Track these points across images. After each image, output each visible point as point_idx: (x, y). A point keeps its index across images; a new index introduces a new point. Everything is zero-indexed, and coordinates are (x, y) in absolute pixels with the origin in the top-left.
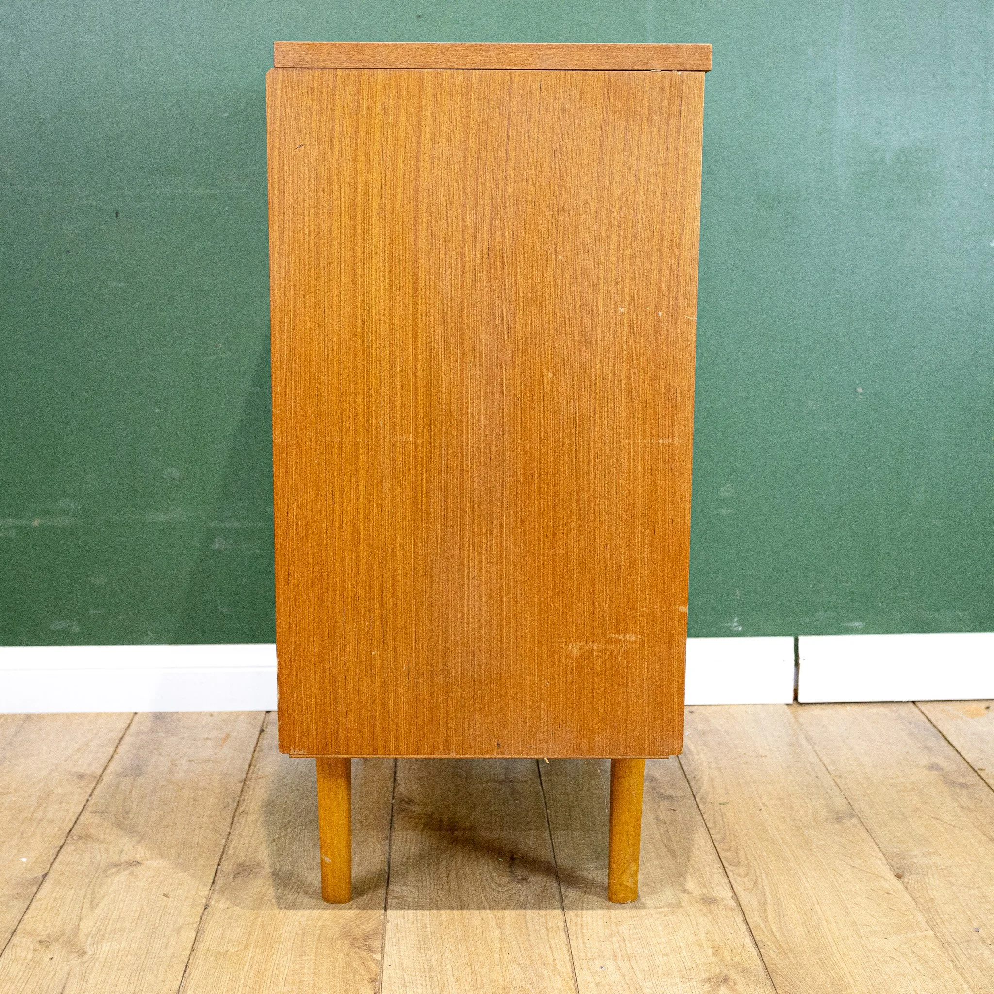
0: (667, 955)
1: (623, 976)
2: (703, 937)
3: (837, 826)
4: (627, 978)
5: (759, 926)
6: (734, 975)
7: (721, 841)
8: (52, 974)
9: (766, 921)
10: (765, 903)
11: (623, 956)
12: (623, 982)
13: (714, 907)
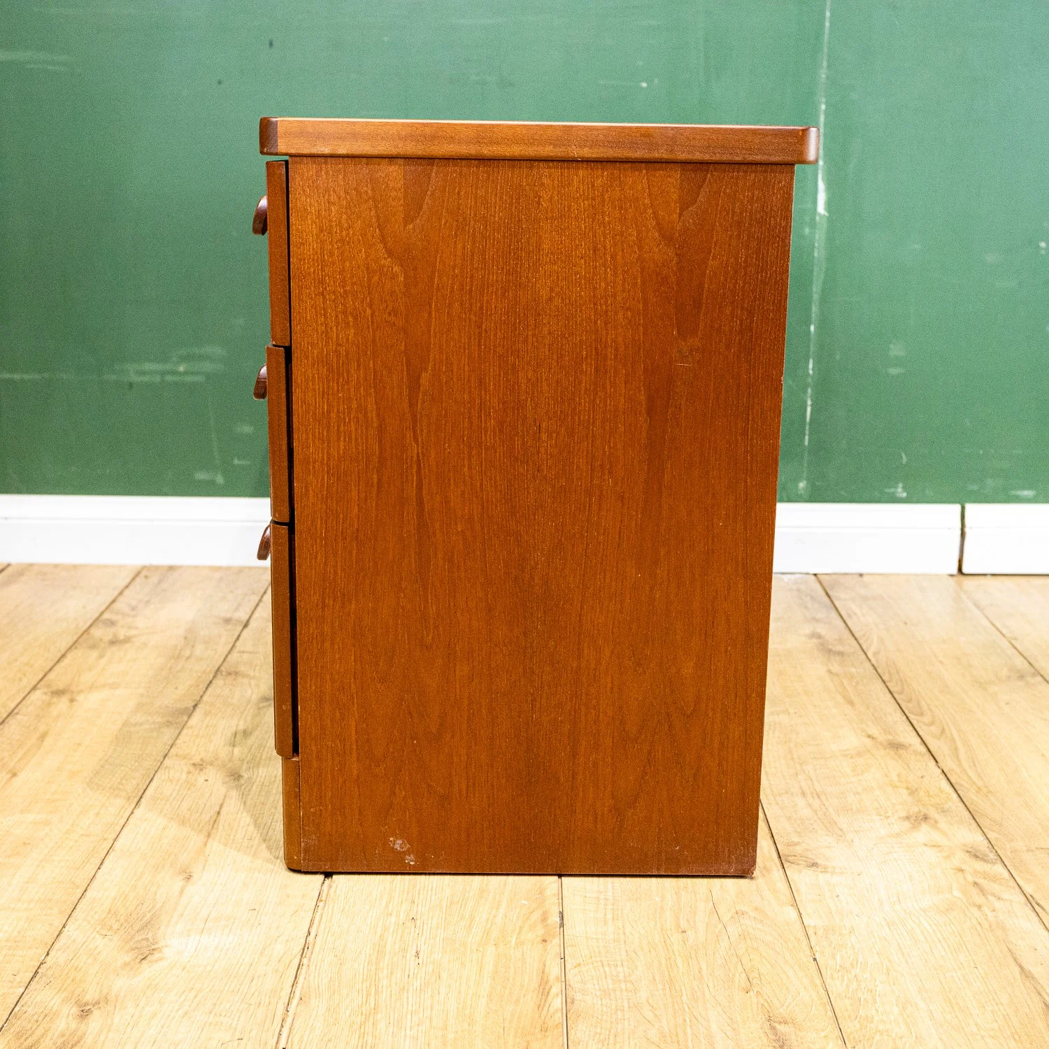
0: (858, 793)
1: (815, 812)
2: (895, 778)
3: (1021, 683)
4: (819, 813)
5: (953, 770)
6: (933, 813)
7: (901, 693)
8: (208, 794)
9: (960, 765)
10: (956, 749)
11: (812, 794)
12: (816, 818)
13: (901, 751)
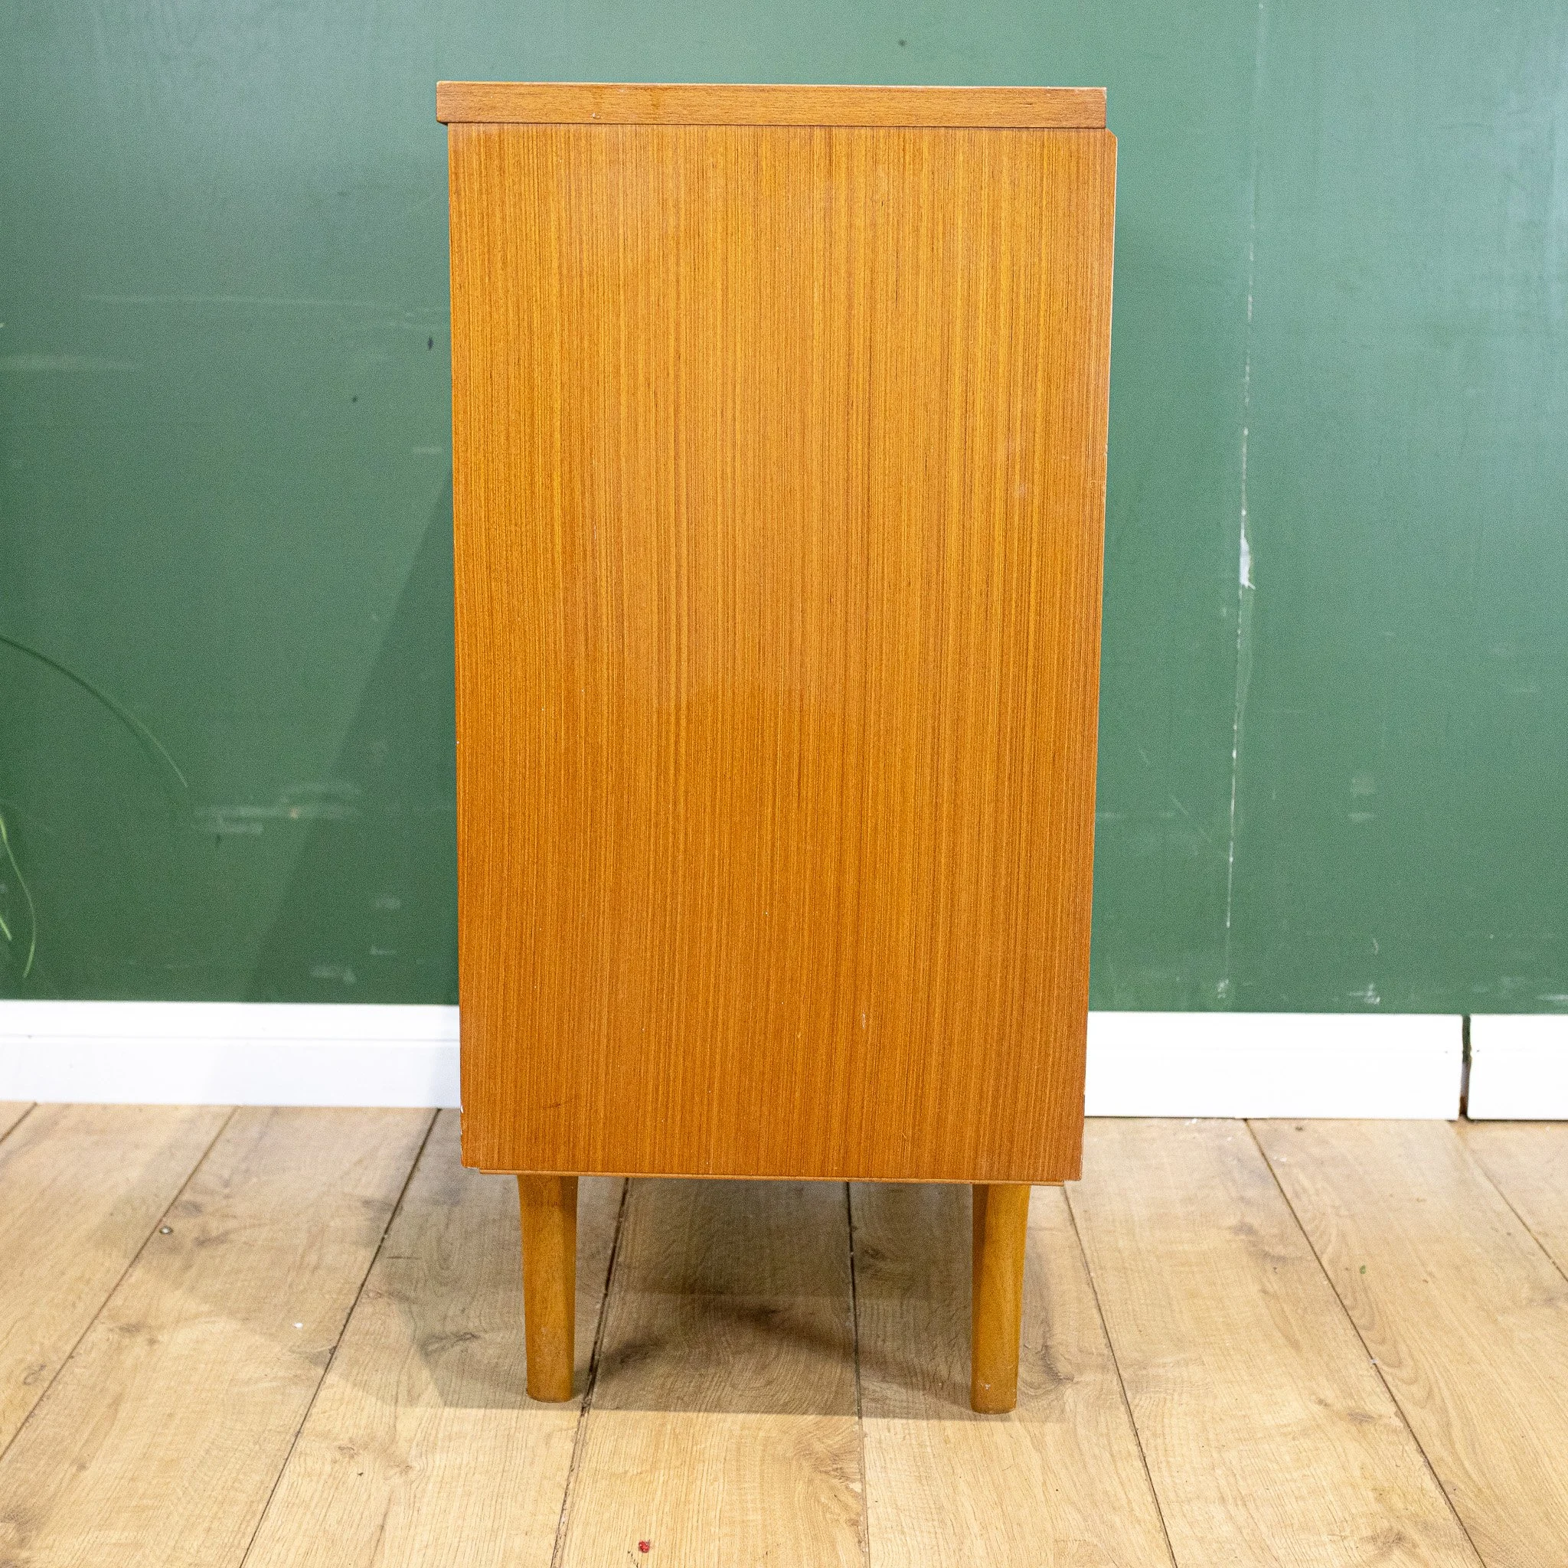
0: (1303, 1498)
1: (1240, 1529)
2: (1357, 1473)
3: (1547, 1311)
4: (1245, 1531)
5: (1442, 1459)
6: (1412, 1533)
7: (1367, 1329)
8: (365, 1497)
9: (1454, 1453)
10: (1448, 1425)
11: (1235, 1499)
12: (1239, 1539)
13: (1366, 1426)
